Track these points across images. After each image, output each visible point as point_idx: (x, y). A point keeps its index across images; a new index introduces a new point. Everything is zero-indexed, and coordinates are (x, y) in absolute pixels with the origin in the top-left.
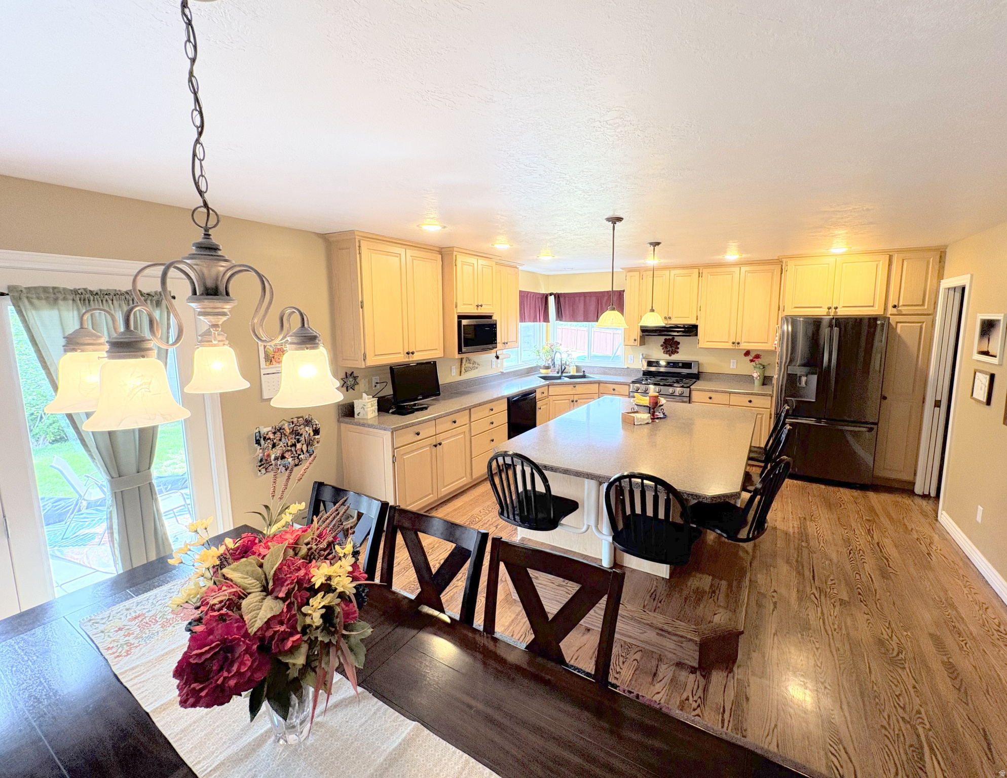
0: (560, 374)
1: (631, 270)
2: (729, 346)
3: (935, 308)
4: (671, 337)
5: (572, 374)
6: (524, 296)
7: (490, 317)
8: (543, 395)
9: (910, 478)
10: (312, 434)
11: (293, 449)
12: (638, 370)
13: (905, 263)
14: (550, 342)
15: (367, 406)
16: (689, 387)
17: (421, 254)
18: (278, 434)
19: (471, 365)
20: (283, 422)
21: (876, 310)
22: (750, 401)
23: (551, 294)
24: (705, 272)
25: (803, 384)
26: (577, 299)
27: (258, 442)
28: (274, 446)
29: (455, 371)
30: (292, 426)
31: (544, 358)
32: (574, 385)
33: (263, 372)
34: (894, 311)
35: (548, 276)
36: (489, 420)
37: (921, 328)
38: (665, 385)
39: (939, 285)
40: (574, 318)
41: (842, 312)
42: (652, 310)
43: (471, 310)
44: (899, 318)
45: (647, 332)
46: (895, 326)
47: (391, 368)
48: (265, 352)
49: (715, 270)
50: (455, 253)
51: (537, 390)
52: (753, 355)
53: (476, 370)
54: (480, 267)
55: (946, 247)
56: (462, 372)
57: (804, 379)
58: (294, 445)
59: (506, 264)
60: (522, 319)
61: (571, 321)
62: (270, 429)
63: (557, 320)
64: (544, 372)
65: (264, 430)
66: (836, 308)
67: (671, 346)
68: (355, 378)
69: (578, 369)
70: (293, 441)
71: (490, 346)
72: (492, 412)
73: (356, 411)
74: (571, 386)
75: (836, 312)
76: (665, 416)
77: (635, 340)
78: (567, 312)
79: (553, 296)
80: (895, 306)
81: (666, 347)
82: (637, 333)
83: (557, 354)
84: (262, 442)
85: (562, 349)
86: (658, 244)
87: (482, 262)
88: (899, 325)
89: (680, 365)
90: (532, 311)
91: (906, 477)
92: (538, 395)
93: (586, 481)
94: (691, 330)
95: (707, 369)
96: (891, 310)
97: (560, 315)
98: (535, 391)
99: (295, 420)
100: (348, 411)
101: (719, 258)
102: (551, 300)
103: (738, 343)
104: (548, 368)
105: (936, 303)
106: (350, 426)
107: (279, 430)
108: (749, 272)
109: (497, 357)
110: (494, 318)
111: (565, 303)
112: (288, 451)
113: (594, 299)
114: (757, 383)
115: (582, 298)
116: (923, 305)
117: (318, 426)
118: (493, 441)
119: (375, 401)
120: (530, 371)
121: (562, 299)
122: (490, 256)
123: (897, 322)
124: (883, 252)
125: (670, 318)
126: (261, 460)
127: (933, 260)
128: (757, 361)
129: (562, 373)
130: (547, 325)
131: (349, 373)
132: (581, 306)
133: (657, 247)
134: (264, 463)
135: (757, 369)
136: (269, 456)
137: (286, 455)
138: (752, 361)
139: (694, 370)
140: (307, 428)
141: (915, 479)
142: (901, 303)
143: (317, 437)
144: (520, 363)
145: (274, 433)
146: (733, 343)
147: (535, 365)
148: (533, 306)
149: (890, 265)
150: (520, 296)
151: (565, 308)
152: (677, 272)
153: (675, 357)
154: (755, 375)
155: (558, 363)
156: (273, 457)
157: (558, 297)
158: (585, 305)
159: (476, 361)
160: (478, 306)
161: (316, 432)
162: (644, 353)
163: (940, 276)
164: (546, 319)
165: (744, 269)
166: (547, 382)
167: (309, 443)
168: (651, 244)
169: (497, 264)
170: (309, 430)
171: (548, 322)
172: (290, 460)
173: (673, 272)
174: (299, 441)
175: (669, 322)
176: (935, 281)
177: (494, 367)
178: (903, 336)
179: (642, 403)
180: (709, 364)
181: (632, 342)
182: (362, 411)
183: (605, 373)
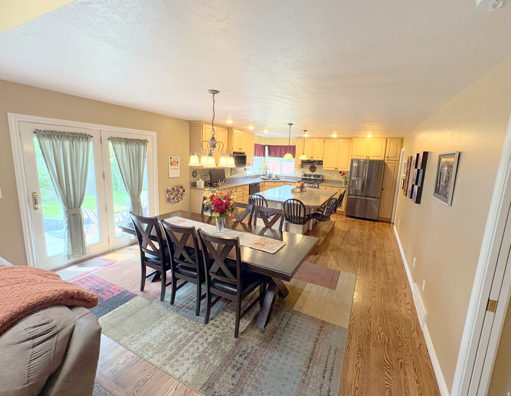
0: (269, 178)
1: (299, 138)
2: (334, 169)
3: (400, 158)
4: (313, 165)
5: (274, 178)
6: (256, 146)
7: (244, 153)
8: (262, 185)
9: (390, 218)
10: (183, 192)
11: (177, 196)
12: (300, 178)
13: (391, 142)
14: (266, 165)
15: (201, 183)
16: (318, 184)
17: (221, 129)
18: (173, 190)
19: (235, 172)
20: (174, 186)
21: (382, 158)
22: (339, 190)
23: (266, 145)
24: (326, 140)
25: (356, 183)
26: (277, 148)
27: (167, 192)
28: (172, 194)
29: (229, 174)
30: (177, 188)
31: (263, 171)
32: (275, 182)
33: (170, 168)
34: (387, 159)
35: (266, 138)
36: (242, 192)
37: (395, 165)
38: (309, 183)
39: (401, 151)
40: (275, 156)
41: (371, 158)
42: (304, 154)
43: (238, 151)
44: (389, 161)
45: (304, 163)
46: (387, 164)
47: (210, 170)
48: (171, 161)
49: (329, 140)
50: (233, 129)
51: (260, 183)
52: (342, 173)
53: (237, 174)
54: (241, 134)
55: (403, 137)
56: (232, 175)
57: (357, 182)
58: (177, 195)
59: (251, 133)
60: (255, 155)
61: (274, 157)
62: (171, 188)
63: (268, 156)
64: (262, 177)
65: (169, 188)
66: (369, 157)
67: (313, 169)
68: (197, 173)
69: (276, 176)
70: (177, 193)
71: (244, 165)
72: (244, 190)
73: (197, 185)
74: (274, 183)
75: (369, 158)
76: (306, 191)
77: (299, 166)
78: (273, 153)
79: (267, 146)
80: (387, 157)
81: (311, 169)
82: (300, 163)
83: (268, 170)
84: (169, 192)
85: (270, 168)
86: (306, 131)
87: (242, 132)
88: (389, 164)
89: (316, 176)
90: (259, 152)
91: (389, 217)
92: (261, 185)
93: (278, 203)
94: (320, 163)
95: (326, 178)
96: (386, 159)
97: (270, 154)
98: (259, 184)
99: (178, 186)
100: (194, 185)
101: (330, 136)
102: (267, 148)
103: (337, 168)
104: (264, 175)
105: (400, 157)
106: (194, 190)
107: (173, 189)
108: (343, 142)
109: (245, 170)
110: (245, 154)
111: (272, 149)
112: (175, 196)
113: (284, 149)
114: (343, 184)
115: (279, 148)
116: (396, 157)
117: (185, 189)
118: (244, 200)
119: (204, 182)
120: (257, 176)
121: (271, 148)
122: (245, 130)
123: (388, 163)
124: (385, 138)
125: (313, 158)
126: (168, 199)
127: (400, 141)
128: (344, 176)
129: (270, 177)
130: (264, 158)
131: (195, 171)
132: (279, 151)
133: (306, 132)
134: (169, 200)
135: (344, 179)
136: (170, 197)
137: (175, 198)
138: (342, 175)
139: (321, 179)
140: (181, 189)
141: (391, 218)
142: (389, 156)
143: (184, 193)
144: (253, 173)
145: (172, 190)
146: (335, 168)
147: (259, 174)
148: (259, 149)
149: (386, 143)
150: (255, 146)
151: (272, 151)
152: (316, 140)
153: (314, 173)
154: (343, 181)
155: (268, 174)
156: (171, 198)
157: (269, 147)
158: (280, 151)
159: (237, 170)
160: (240, 149)
161: (184, 191)
162: (303, 171)
163: (402, 148)
164: (264, 156)
165: (340, 140)
166: (264, 181)
167: (182, 195)
168: (304, 131)
169: (247, 133)
170: (182, 190)
171: (265, 157)
172: (176, 200)
173: (315, 140)
174: (179, 194)
175: (312, 159)
176: (400, 149)
177: (243, 173)
178: (389, 168)
179: (298, 186)
180: (327, 176)
181: (298, 166)
182: (199, 185)
183: (287, 179)
